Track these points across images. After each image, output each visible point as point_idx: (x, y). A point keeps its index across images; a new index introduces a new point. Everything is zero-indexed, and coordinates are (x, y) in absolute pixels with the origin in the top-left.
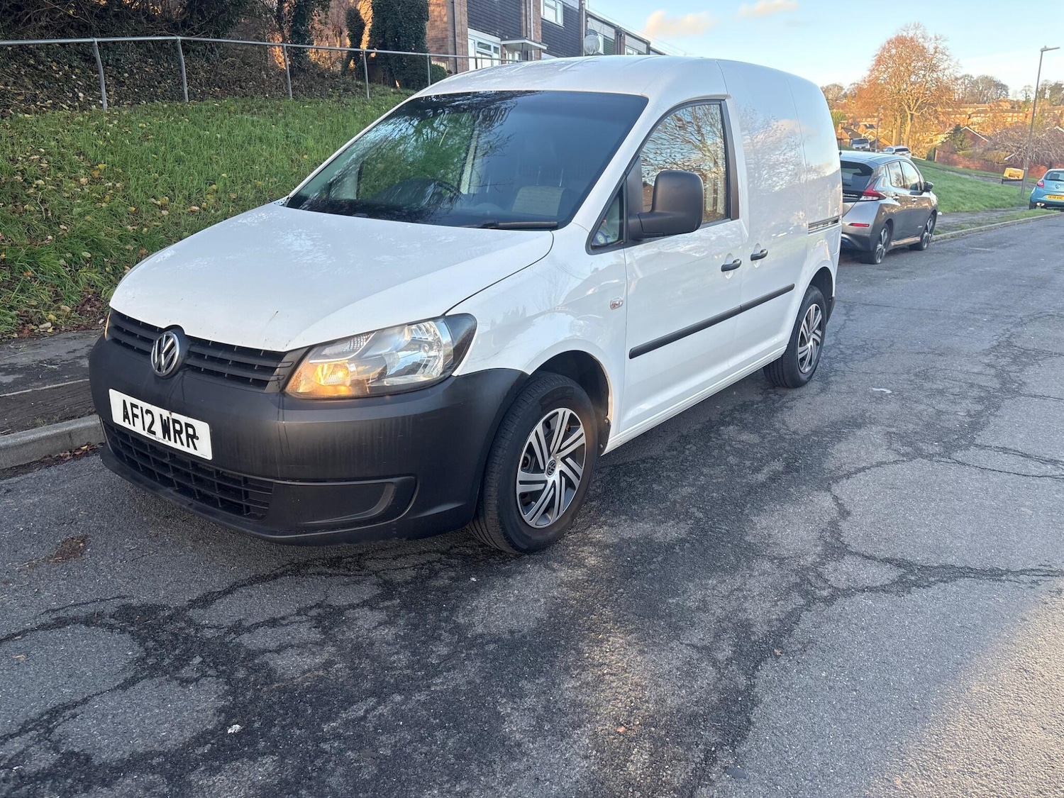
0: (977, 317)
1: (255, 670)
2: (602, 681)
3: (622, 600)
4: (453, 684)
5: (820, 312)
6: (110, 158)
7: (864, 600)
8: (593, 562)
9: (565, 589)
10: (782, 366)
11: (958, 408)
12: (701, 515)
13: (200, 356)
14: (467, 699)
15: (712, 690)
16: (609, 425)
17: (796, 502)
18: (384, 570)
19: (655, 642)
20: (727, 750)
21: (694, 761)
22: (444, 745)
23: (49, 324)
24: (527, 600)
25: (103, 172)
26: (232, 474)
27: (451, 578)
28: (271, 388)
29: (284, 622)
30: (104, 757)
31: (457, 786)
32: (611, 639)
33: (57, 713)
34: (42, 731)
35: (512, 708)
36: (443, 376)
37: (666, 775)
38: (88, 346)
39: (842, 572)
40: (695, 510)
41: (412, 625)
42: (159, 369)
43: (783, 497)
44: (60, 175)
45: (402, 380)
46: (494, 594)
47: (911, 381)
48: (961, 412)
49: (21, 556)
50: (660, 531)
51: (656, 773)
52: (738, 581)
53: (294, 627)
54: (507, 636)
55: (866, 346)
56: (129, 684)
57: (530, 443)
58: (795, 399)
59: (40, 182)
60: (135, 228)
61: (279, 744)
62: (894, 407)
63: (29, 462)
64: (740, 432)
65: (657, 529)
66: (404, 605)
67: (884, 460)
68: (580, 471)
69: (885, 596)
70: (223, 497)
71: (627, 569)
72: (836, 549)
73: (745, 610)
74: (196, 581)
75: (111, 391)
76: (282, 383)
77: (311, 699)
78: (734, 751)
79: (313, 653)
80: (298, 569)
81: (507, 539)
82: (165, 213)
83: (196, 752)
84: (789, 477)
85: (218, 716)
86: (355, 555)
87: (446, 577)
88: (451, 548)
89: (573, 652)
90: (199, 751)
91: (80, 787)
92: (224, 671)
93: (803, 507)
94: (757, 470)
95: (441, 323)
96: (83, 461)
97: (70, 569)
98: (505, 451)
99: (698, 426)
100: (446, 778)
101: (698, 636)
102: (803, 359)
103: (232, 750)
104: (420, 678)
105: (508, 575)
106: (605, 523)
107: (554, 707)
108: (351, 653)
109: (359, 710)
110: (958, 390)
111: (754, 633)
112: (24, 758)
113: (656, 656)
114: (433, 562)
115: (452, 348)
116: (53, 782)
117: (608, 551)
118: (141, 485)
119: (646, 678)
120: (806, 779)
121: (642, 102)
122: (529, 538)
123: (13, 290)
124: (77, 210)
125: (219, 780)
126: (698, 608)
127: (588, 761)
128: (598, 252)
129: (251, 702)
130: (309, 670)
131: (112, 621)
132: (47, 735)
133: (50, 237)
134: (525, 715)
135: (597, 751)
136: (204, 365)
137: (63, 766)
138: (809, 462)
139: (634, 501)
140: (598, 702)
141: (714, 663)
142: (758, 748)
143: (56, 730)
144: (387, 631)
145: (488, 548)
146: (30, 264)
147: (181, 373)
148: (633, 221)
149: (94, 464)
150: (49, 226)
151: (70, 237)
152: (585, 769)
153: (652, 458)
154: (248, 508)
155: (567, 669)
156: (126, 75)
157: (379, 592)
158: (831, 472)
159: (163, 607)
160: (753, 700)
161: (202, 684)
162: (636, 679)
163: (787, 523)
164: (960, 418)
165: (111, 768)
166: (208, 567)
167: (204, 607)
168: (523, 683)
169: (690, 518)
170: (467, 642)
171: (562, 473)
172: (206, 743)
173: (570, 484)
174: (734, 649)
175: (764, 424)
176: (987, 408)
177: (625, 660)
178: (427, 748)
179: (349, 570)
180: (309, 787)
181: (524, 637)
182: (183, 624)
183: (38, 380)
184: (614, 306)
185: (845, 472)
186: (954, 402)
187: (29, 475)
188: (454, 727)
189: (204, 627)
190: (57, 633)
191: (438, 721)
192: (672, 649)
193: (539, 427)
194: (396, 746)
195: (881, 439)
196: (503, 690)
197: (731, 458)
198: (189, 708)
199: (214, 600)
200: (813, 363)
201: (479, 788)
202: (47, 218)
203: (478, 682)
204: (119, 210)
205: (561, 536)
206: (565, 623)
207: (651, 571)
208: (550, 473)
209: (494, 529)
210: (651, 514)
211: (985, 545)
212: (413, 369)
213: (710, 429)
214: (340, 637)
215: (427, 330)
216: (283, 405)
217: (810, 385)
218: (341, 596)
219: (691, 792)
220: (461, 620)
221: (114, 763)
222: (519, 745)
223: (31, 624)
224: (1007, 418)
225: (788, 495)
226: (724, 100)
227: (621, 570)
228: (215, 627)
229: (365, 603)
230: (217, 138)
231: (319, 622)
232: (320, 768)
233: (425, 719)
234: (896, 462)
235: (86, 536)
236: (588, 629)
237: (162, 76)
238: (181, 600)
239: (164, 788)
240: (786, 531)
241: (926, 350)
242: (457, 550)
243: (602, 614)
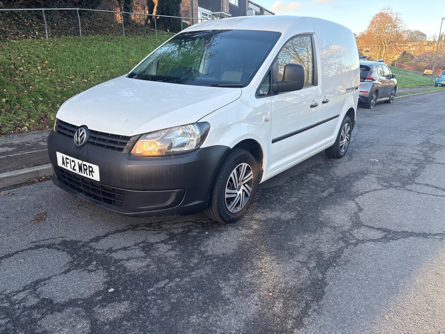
0: (415, 131)
1: (118, 267)
2: (262, 275)
3: (269, 243)
4: (200, 275)
5: (349, 126)
6: (50, 59)
7: (370, 245)
8: (256, 227)
9: (245, 238)
10: (333, 149)
11: (407, 168)
12: (300, 209)
13: (95, 138)
14: (206, 281)
15: (308, 279)
16: (262, 171)
17: (340, 205)
18: (169, 228)
19: (283, 260)
20: (315, 303)
21: (301, 307)
22: (198, 299)
23: (26, 128)
24: (229, 242)
25: (47, 65)
26: (108, 187)
27: (197, 232)
28: (125, 151)
29: (129, 248)
30: (58, 300)
31: (204, 315)
32: (265, 258)
33: (38, 283)
34: (32, 290)
35: (225, 285)
36: (196, 148)
37: (290, 312)
38: (43, 137)
39: (360, 233)
40: (298, 207)
41: (182, 251)
42: (78, 143)
43: (335, 202)
44: (29, 65)
45: (178, 149)
46: (215, 239)
47: (387, 157)
48: (409, 169)
49: (20, 220)
50: (283, 216)
51: (286, 311)
52: (317, 236)
53: (134, 251)
54: (222, 256)
55: (367, 142)
56: (67, 272)
57: (231, 177)
58: (338, 163)
59: (21, 68)
60: (61, 88)
61: (130, 297)
62: (380, 167)
63: (21, 183)
64: (315, 176)
65: (282, 214)
66: (178, 243)
67: (377, 188)
68: (250, 190)
69: (379, 243)
70: (104, 197)
71: (270, 230)
72: (357, 224)
73: (320, 248)
74: (92, 232)
75: (57, 153)
76: (129, 149)
77: (142, 279)
78: (318, 303)
79: (142, 261)
80: (134, 228)
81: (220, 217)
82: (73, 82)
83: (96, 299)
84: (337, 195)
85: (105, 285)
86: (157, 222)
87: (195, 232)
88: (197, 220)
89: (249, 263)
90: (97, 299)
91: (49, 312)
92: (106, 268)
93: (343, 207)
94: (323, 191)
95: (195, 125)
96: (43, 183)
97: (40, 226)
98: (221, 180)
99: (298, 174)
100: (199, 312)
101: (301, 258)
102: (342, 146)
103: (111, 298)
104: (186, 272)
105: (221, 232)
106: (260, 212)
107: (243, 285)
108: (157, 261)
109: (162, 284)
110: (407, 160)
111: (324, 257)
112: (25, 300)
113: (284, 265)
114: (190, 226)
115: (200, 136)
116: (38, 310)
117: (262, 223)
118: (69, 192)
119: (280, 274)
120: (348, 315)
121: (279, 35)
122: (230, 217)
123: (11, 113)
124: (36, 80)
125: (106, 310)
126: (301, 247)
127: (257, 306)
128: (260, 97)
129: (117, 280)
130: (141, 268)
131: (59, 247)
132: (34, 291)
133: (26, 91)
134: (230, 287)
135: (261, 303)
136: (96, 142)
137: (42, 304)
138: (345, 189)
139: (272, 203)
140: (261, 283)
141: (308, 268)
142: (328, 303)
143: (38, 290)
144: (172, 253)
145: (212, 221)
146: (18, 102)
147: (86, 145)
148: (275, 85)
149: (47, 184)
150: (25, 87)
151: (34, 92)
152: (256, 309)
153: (279, 186)
154: (114, 201)
155: (247, 269)
156: (55, 25)
157: (168, 237)
158: (354, 193)
159: (79, 242)
160: (325, 284)
161: (97, 272)
162: (276, 274)
163: (336, 213)
164: (408, 172)
165: (61, 305)
166: (97, 226)
167: (96, 242)
168: (229, 275)
169: (296, 211)
170: (205, 258)
171: (243, 190)
172: (100, 296)
173: (246, 195)
174: (316, 263)
175: (325, 173)
176: (420, 168)
177: (271, 267)
178: (191, 300)
179: (155, 228)
180: (143, 314)
181: (229, 256)
182: (88, 249)
183: (23, 150)
184: (266, 120)
185: (360, 193)
186: (405, 165)
187: (21, 188)
188: (201, 292)
189: (97, 250)
190: (36, 251)
191: (194, 289)
192: (290, 262)
193: (235, 171)
194: (178, 299)
195: (375, 180)
196: (221, 277)
197: (312, 186)
198: (92, 281)
199: (99, 240)
200: (346, 148)
201: (213, 316)
202: (24, 83)
203: (211, 274)
204: (54, 80)
205: (242, 216)
206: (246, 251)
207: (280, 231)
208: (238, 190)
209: (215, 212)
210: (279, 209)
211: (420, 223)
212: (183, 145)
213: (302, 175)
214: (153, 255)
215: (189, 129)
216: (130, 159)
217: (344, 157)
218: (153, 238)
219: (301, 319)
220: (202, 249)
221: (62, 303)
222: (229, 299)
223: (25, 247)
224: (428, 172)
225: (337, 202)
226: (313, 35)
227: (268, 231)
228: (101, 250)
229: (162, 242)
230: (94, 51)
231: (143, 249)
232: (147, 306)
233: (189, 288)
234: (382, 189)
235: (46, 213)
236: (255, 254)
237: (70, 25)
238: (87, 239)
239: (83, 313)
240: (336, 216)
241: (393, 144)
242: (199, 221)
243: (260, 248)
